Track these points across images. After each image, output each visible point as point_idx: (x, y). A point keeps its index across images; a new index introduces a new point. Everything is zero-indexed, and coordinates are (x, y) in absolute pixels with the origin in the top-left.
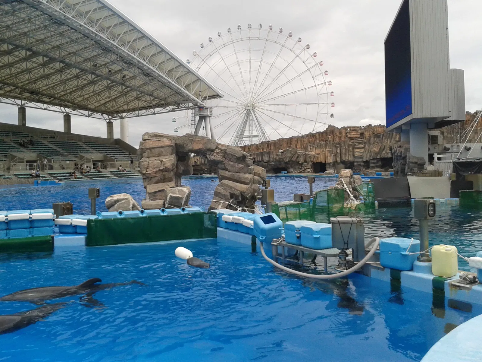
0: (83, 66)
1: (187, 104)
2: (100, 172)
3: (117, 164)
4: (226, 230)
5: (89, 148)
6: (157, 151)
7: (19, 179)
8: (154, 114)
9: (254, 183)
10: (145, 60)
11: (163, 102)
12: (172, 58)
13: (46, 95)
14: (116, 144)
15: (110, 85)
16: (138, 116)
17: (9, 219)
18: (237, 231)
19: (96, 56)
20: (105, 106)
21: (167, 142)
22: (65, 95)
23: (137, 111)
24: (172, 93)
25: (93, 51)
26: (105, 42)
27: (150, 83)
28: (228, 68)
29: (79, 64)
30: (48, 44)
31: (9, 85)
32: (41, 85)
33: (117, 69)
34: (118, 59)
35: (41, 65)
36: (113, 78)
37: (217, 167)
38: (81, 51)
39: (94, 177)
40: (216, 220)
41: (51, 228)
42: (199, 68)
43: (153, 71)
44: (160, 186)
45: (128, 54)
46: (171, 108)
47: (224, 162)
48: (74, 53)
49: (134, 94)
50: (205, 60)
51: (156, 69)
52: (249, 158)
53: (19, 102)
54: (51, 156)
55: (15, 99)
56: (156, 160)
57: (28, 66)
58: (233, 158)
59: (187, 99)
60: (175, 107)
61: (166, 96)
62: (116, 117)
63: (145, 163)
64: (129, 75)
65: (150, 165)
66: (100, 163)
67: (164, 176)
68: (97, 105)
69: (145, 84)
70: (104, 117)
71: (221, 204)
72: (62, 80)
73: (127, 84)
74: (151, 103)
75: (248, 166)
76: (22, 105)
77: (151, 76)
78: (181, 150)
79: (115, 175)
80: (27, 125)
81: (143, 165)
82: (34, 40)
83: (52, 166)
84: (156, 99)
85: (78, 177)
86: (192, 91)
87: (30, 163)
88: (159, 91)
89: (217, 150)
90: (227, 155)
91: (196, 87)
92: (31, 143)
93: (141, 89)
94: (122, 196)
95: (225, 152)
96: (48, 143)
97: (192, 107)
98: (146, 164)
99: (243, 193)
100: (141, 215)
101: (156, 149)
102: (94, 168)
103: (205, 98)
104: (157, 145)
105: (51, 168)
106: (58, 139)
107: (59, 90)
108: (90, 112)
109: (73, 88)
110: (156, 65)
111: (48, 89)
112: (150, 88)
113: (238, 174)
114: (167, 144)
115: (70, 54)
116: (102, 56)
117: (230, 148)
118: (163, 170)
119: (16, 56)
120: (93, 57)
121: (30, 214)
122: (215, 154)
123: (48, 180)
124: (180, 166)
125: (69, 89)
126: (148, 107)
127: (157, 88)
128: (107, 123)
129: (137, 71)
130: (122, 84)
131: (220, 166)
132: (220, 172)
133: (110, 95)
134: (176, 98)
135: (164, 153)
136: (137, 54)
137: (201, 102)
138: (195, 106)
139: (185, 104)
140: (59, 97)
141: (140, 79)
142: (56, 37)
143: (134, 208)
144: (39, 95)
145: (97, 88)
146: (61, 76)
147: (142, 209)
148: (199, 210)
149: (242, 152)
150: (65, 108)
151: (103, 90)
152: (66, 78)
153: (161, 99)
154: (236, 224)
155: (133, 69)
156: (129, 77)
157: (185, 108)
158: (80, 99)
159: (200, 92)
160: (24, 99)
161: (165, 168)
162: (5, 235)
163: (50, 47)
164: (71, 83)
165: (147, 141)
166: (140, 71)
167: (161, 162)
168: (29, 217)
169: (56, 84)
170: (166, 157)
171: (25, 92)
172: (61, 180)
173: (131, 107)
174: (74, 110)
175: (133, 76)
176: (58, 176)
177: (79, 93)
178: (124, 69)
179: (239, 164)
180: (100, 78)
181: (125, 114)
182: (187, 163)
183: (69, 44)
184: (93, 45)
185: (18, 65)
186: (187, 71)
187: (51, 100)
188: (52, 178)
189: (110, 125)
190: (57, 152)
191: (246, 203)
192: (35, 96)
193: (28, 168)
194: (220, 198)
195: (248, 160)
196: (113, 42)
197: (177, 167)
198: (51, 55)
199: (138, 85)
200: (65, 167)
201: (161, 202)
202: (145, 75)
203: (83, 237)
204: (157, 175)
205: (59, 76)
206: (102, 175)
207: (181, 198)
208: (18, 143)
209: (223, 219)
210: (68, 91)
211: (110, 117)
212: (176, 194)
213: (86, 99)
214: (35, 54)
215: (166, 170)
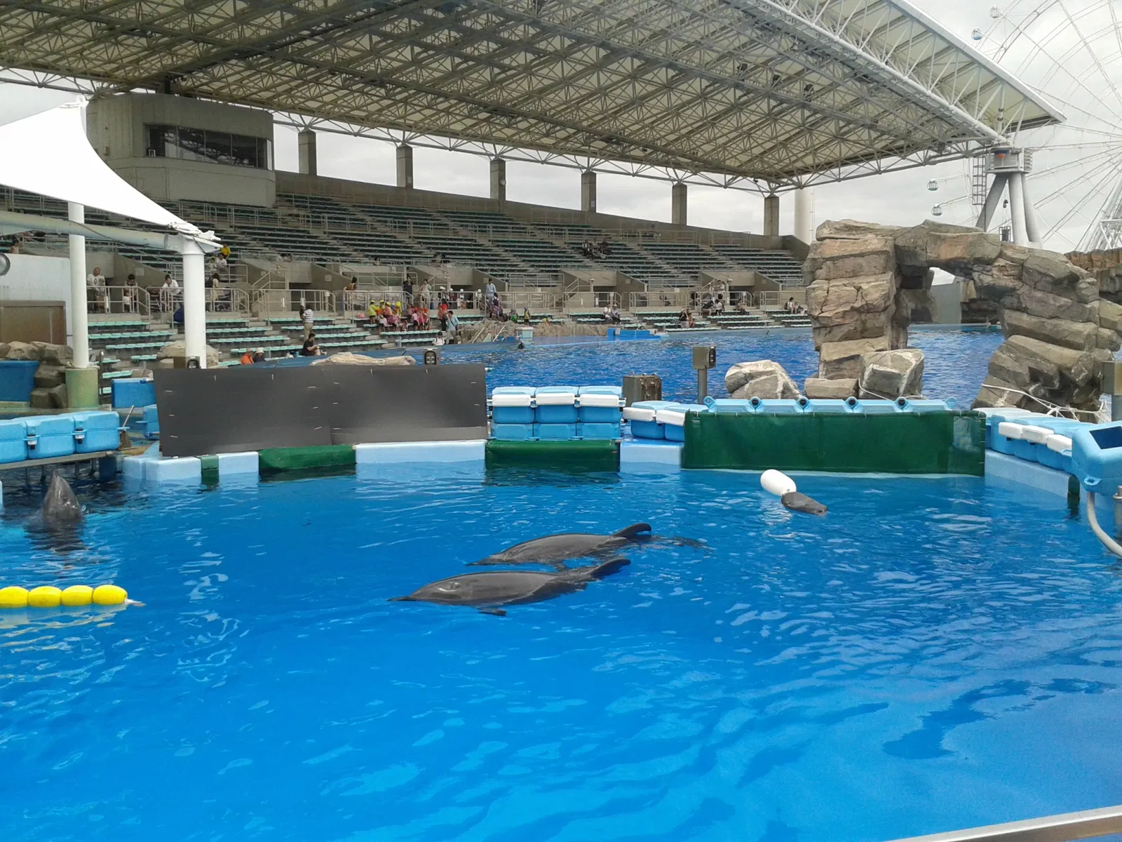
0: (715, 72)
1: (965, 143)
2: (743, 312)
3: (784, 294)
4: (1007, 459)
5: (724, 257)
6: (849, 263)
7: (579, 325)
8: (878, 172)
9: (1097, 346)
10: (861, 41)
11: (901, 143)
12: (929, 31)
13: (637, 144)
14: (784, 248)
15: (776, 109)
16: (839, 180)
17: (538, 402)
18: (1035, 462)
19: (744, 45)
20: (762, 161)
21: (874, 243)
22: (676, 140)
23: (837, 167)
24: (925, 118)
25: (739, 33)
26: (767, 11)
27: (870, 99)
28: (1086, 44)
29: (708, 66)
30: (642, 27)
31: (564, 125)
32: (628, 122)
33: (792, 72)
34: (796, 48)
35: (629, 76)
36: (782, 93)
37: (999, 302)
38: (714, 37)
39: (731, 325)
40: (985, 433)
41: (617, 426)
42: (1006, 50)
43: (879, 68)
44: (851, 348)
45: (820, 34)
46: (922, 157)
47: (1019, 292)
48: (698, 43)
49: (831, 127)
50: (1021, 28)
51: (886, 63)
52: (1088, 280)
53: (583, 160)
54: (643, 277)
55: (575, 155)
56: (845, 285)
57: (602, 82)
58: (1043, 283)
59: (964, 132)
60: (932, 153)
61: (909, 126)
62: (787, 184)
63: (818, 292)
64: (819, 82)
65: (832, 297)
66: (744, 293)
67: (864, 323)
68: (744, 158)
69: (858, 101)
70: (758, 186)
71: (1005, 396)
72: (671, 109)
73: (815, 103)
74: (871, 145)
75: (1083, 301)
76: (588, 168)
77: (873, 81)
78: (909, 262)
79: (778, 319)
80: (598, 211)
81: (813, 298)
82: (614, 23)
83: (644, 298)
84: (886, 136)
85: (697, 323)
86: (979, 111)
87: (602, 291)
88: (891, 117)
89: (1001, 262)
90: (1028, 272)
91: (991, 100)
92: (606, 248)
93: (849, 113)
94: (761, 366)
95: (1022, 265)
96: (639, 248)
97: (976, 151)
98: (821, 294)
99: (1064, 371)
100: (799, 410)
101: (847, 261)
102: (732, 303)
103: (1013, 127)
104: (849, 249)
105: (644, 303)
106: (659, 240)
107: (665, 132)
108: (729, 177)
109: (694, 123)
110: (887, 53)
111: (641, 129)
112: (869, 110)
113: (1054, 321)
114: (873, 247)
115: (689, 45)
116: (759, 43)
117: (1037, 255)
118: (862, 310)
119: (580, 62)
120: (739, 47)
121: (578, 396)
122: (995, 271)
123: (636, 328)
124: (906, 300)
125: (685, 127)
126: (863, 156)
127: (887, 108)
128: (766, 199)
129: (839, 71)
130: (803, 106)
131: (1007, 300)
132: (1006, 317)
133: (775, 134)
134: (936, 130)
135: (866, 268)
136: (841, 31)
137: (1001, 137)
138: (984, 147)
139: (960, 145)
140: (665, 145)
141: (846, 90)
142: (660, 11)
143: (786, 393)
144: (622, 145)
145: (747, 118)
146: (669, 99)
147: (805, 398)
148: (942, 407)
149: (1070, 265)
150: (676, 170)
151: (759, 122)
152: (679, 102)
153: (896, 136)
154: (1033, 444)
155: (831, 67)
156: (820, 87)
157: (959, 155)
158: (707, 148)
159: (1000, 110)
160: (594, 154)
161: (867, 304)
162: (531, 433)
163: (647, 33)
164: (689, 112)
165: (827, 241)
166: (847, 70)
167: (858, 291)
168: (576, 401)
169: (659, 116)
170: (871, 279)
171: (596, 140)
172: (661, 329)
173: (823, 160)
174: (695, 174)
175: (831, 85)
176: (657, 321)
177: (706, 135)
178: (808, 69)
179: (1059, 295)
180: (752, 95)
181: (808, 176)
182: (925, 293)
183: (687, 23)
184: (739, 20)
185: (582, 82)
186: (966, 59)
187: (647, 153)
188: (644, 324)
189: (772, 204)
190: (656, 268)
191: (1072, 396)
192: (614, 146)
193: (597, 303)
194: (1004, 380)
195: (1083, 285)
196: (783, 9)
197: (897, 300)
198: (649, 52)
199: (841, 106)
200: (671, 301)
201: (849, 383)
202: (860, 80)
203: (676, 448)
204: (847, 322)
205: (665, 100)
206: (749, 319)
207: (899, 376)
208: (581, 248)
209: (1001, 432)
210: (684, 131)
211: (773, 185)
212: (885, 366)
213: (720, 146)
214: (615, 53)
215: (868, 309)
